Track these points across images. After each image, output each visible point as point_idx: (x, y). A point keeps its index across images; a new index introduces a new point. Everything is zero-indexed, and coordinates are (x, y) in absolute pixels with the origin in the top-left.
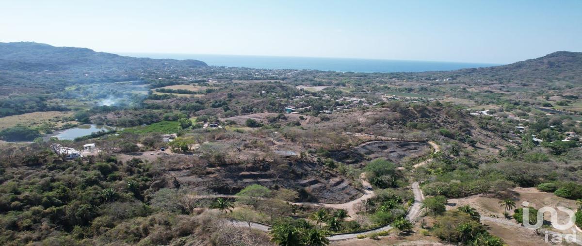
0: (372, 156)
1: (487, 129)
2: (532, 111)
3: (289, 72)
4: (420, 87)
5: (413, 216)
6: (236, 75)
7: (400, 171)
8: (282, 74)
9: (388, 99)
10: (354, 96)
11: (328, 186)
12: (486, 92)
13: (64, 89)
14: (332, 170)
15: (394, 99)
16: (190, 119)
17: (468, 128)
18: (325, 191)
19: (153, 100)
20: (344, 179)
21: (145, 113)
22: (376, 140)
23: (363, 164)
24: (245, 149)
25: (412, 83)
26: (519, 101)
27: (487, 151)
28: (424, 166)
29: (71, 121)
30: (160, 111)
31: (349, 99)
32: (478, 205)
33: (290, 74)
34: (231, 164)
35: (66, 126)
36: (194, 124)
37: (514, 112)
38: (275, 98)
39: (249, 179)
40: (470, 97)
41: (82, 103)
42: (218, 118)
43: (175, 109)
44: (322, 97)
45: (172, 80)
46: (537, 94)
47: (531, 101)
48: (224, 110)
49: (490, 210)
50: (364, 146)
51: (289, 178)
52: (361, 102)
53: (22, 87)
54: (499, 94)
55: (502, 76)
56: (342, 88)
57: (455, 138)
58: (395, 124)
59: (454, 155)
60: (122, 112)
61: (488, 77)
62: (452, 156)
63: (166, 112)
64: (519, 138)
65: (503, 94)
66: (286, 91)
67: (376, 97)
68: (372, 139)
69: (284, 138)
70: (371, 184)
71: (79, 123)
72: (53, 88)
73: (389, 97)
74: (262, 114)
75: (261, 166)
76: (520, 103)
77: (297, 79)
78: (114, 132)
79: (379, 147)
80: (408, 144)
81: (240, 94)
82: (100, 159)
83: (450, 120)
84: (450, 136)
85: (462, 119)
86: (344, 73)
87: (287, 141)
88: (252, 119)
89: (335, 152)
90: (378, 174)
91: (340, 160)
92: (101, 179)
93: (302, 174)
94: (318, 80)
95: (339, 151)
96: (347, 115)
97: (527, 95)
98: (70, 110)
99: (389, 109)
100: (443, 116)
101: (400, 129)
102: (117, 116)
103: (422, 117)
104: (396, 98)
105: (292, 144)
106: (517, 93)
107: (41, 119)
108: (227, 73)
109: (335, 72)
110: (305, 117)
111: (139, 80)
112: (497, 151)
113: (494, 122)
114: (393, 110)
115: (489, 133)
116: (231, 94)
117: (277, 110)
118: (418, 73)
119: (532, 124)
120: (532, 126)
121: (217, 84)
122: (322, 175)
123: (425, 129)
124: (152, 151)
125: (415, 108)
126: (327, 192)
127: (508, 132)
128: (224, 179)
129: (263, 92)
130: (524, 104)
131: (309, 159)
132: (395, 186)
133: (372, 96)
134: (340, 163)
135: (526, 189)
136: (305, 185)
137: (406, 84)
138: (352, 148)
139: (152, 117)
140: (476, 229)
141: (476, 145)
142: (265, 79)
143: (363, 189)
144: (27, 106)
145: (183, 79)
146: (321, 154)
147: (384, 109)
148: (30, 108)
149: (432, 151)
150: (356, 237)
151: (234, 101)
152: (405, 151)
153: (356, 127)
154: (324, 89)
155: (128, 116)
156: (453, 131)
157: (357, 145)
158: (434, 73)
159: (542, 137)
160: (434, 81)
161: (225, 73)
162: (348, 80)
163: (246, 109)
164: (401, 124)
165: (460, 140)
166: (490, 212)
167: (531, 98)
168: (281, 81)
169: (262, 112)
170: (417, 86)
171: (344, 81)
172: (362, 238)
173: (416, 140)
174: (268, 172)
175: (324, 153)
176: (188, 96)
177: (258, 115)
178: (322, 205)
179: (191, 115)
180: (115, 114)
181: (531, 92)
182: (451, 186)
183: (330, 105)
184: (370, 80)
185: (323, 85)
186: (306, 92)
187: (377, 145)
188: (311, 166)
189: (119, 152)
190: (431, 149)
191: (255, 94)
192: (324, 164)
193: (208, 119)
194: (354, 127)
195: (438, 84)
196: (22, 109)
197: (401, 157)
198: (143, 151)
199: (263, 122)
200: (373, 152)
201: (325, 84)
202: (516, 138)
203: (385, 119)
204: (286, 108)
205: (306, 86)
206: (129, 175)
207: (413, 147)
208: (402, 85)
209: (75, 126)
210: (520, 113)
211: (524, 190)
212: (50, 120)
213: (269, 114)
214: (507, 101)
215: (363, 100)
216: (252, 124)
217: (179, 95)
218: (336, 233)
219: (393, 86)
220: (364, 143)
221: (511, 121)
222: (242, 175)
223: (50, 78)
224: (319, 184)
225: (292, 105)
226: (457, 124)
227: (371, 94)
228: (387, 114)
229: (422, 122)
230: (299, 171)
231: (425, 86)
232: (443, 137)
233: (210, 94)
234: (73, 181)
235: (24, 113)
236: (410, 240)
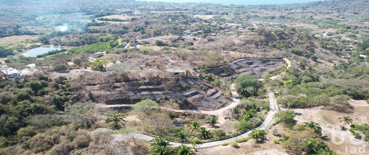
0: (241, 70)
1: (326, 48)
2: (360, 33)
3: (191, 5)
4: (280, 16)
5: (268, 123)
6: (153, 7)
7: (261, 82)
8: (185, 6)
9: (257, 24)
10: (233, 22)
11: (205, 96)
12: (327, 19)
13: (35, 19)
14: (210, 83)
15: (261, 24)
16: (118, 40)
17: (313, 48)
18: (203, 100)
19: (94, 27)
20: (218, 90)
21: (87, 36)
22: (245, 58)
23: (234, 76)
24: (146, 67)
25: (275, 13)
26: (351, 26)
27: (326, 66)
28: (279, 79)
29: (36, 42)
30: (98, 34)
31: (229, 25)
32: (319, 117)
33: (190, 6)
34: (133, 80)
35: (32, 46)
36: (120, 44)
37: (346, 34)
38: (177, 24)
39: (146, 92)
40: (315, 23)
41: (46, 29)
42: (136, 39)
43: (109, 33)
44: (211, 23)
45: (109, 11)
46: (365, 20)
47: (359, 26)
48: (141, 34)
49: (329, 122)
50: (236, 63)
51: (176, 91)
52: (238, 27)
53: (5, 17)
54: (336, 20)
55: (340, 7)
56: (226, 17)
57: (303, 54)
58: (260, 44)
59: (301, 69)
60: (71, 36)
61: (330, 7)
62: (300, 69)
63: (102, 35)
64: (349, 54)
65: (339, 20)
66: (186, 18)
67: (248, 23)
68: (242, 57)
69: (177, 57)
70: (239, 93)
71: (42, 44)
72: (27, 18)
73: (258, 23)
74: (167, 36)
75: (155, 81)
76: (351, 27)
77: (195, 10)
78: (65, 50)
79: (247, 63)
80: (269, 61)
81: (153, 22)
82: (34, 78)
83: (300, 41)
84: (299, 53)
85: (309, 41)
86: (228, 5)
87: (179, 60)
88: (160, 40)
89: (214, 67)
90: (244, 86)
91: (217, 74)
92: (32, 94)
93: (186, 87)
94: (209, 10)
95: (217, 67)
96: (227, 37)
97: (357, 21)
98: (37, 34)
99: (256, 33)
100: (295, 38)
101: (263, 49)
102: (68, 39)
103: (280, 39)
104: (262, 24)
105: (182, 61)
106: (350, 20)
107: (16, 41)
108: (147, 6)
109: (222, 5)
110: (197, 38)
111: (87, 11)
112: (333, 65)
113: (332, 43)
114: (260, 34)
115: (328, 51)
116: (147, 22)
117: (178, 33)
118: (279, 5)
119: (360, 44)
120: (359, 45)
121: (140, 14)
122: (202, 87)
123: (282, 49)
124: (78, 68)
125: (275, 32)
126: (204, 101)
127: (341, 50)
128: (127, 92)
129: (170, 20)
130: (354, 27)
131: (193, 75)
132: (256, 95)
133: (246, 22)
134: (217, 77)
135: (358, 101)
136: (187, 96)
137: (271, 14)
138: (227, 64)
139: (91, 39)
140: (319, 145)
141: (317, 60)
142: (173, 10)
143: (232, 98)
144: (7, 32)
145: (117, 11)
146: (203, 70)
147: (253, 33)
148: (9, 33)
149: (286, 66)
150: (221, 144)
151: (149, 27)
152: (266, 66)
153: (232, 47)
154: (213, 17)
155: (75, 38)
156: (301, 50)
157: (231, 62)
158: (290, 5)
159: (366, 54)
160: (290, 12)
161: (146, 6)
162: (230, 11)
163: (157, 33)
164: (264, 44)
165: (306, 56)
166: (329, 124)
167: (359, 23)
168: (184, 12)
169: (167, 35)
170: (278, 15)
171: (227, 11)
172: (226, 145)
173: (274, 57)
174: (160, 87)
175: (205, 69)
176: (118, 23)
177: (165, 37)
178: (200, 112)
179: (118, 37)
180: (66, 37)
181: (360, 18)
182: (299, 99)
183: (216, 30)
184: (245, 11)
185: (213, 14)
186: (200, 19)
187: (245, 62)
188: (194, 81)
189: (52, 71)
190: (285, 64)
191: (164, 22)
192: (204, 78)
193: (130, 40)
194: (230, 47)
195: (293, 13)
196: (3, 33)
197: (262, 70)
198: (71, 69)
199: (167, 42)
200: (242, 67)
201: (214, 13)
202: (347, 54)
203: (253, 41)
204: (184, 31)
205: (201, 15)
206: (55, 90)
207: (272, 62)
208: (267, 14)
209: (39, 46)
210: (351, 35)
211: (356, 103)
212: (22, 42)
213: (173, 36)
214: (342, 25)
215: (240, 25)
216: (160, 44)
217: (113, 23)
218: (206, 141)
219: (261, 15)
220: (236, 60)
221: (344, 41)
222: (141, 89)
223: (26, 11)
224: (199, 95)
225: (189, 30)
226: (305, 45)
227: (245, 21)
228: (255, 37)
229: (280, 43)
230: (184, 85)
231: (284, 14)
232: (294, 55)
233: (133, 21)
234: (8, 97)
235: (5, 36)
236: (264, 149)
